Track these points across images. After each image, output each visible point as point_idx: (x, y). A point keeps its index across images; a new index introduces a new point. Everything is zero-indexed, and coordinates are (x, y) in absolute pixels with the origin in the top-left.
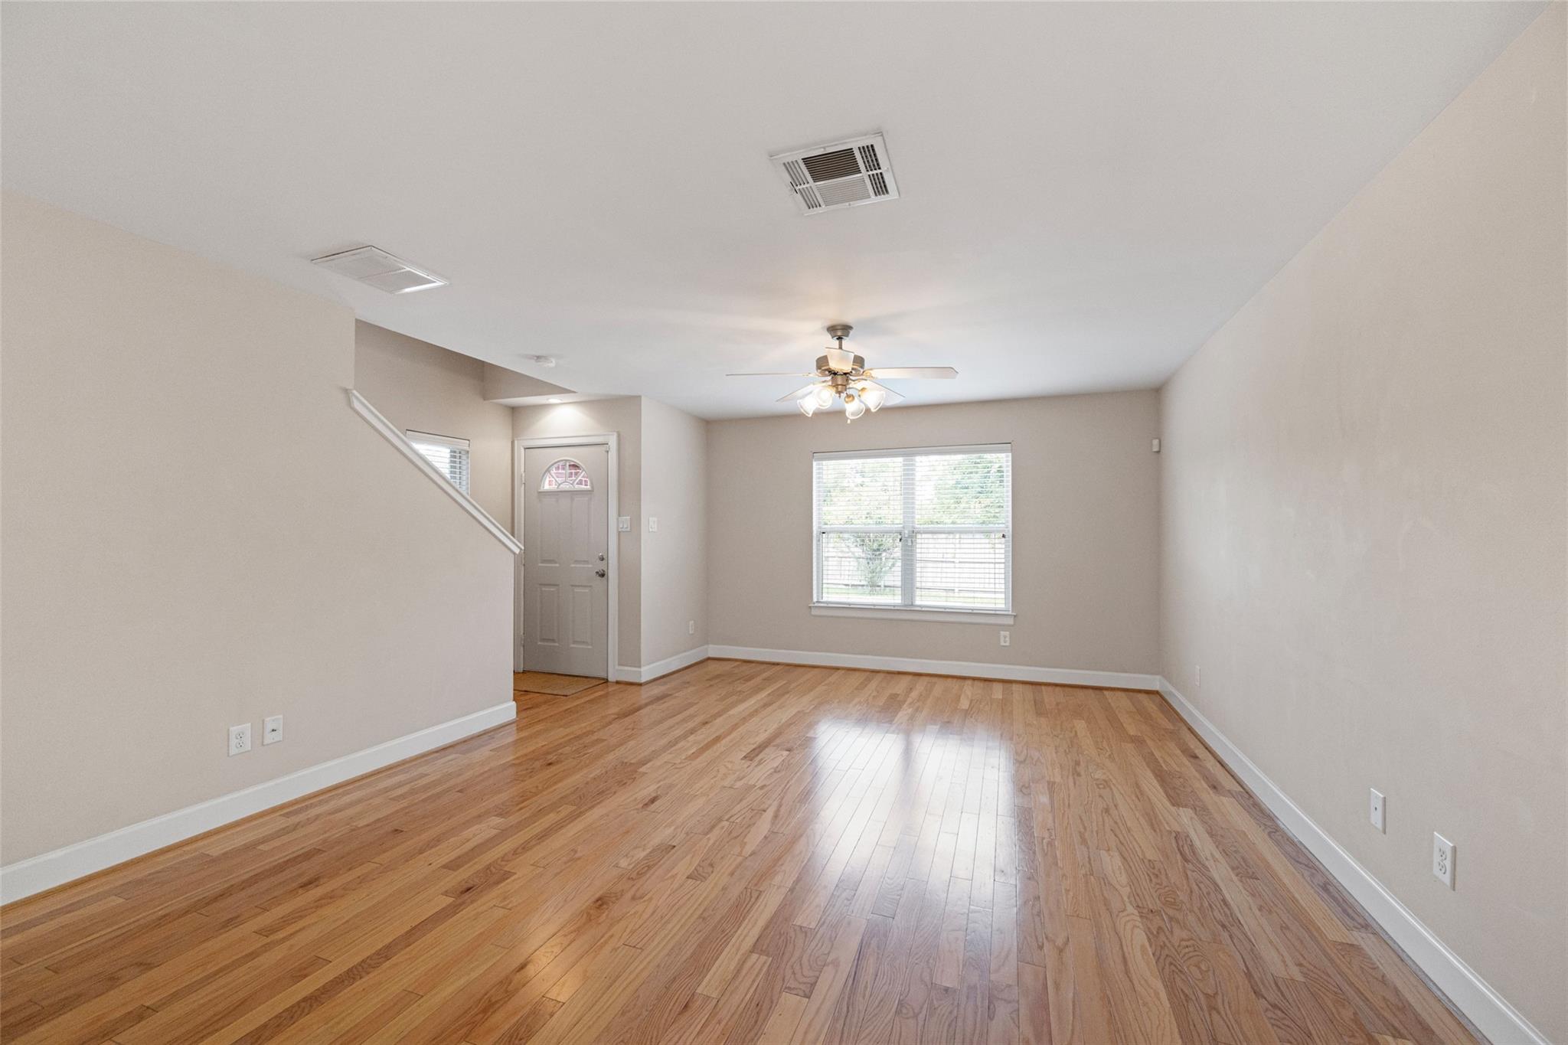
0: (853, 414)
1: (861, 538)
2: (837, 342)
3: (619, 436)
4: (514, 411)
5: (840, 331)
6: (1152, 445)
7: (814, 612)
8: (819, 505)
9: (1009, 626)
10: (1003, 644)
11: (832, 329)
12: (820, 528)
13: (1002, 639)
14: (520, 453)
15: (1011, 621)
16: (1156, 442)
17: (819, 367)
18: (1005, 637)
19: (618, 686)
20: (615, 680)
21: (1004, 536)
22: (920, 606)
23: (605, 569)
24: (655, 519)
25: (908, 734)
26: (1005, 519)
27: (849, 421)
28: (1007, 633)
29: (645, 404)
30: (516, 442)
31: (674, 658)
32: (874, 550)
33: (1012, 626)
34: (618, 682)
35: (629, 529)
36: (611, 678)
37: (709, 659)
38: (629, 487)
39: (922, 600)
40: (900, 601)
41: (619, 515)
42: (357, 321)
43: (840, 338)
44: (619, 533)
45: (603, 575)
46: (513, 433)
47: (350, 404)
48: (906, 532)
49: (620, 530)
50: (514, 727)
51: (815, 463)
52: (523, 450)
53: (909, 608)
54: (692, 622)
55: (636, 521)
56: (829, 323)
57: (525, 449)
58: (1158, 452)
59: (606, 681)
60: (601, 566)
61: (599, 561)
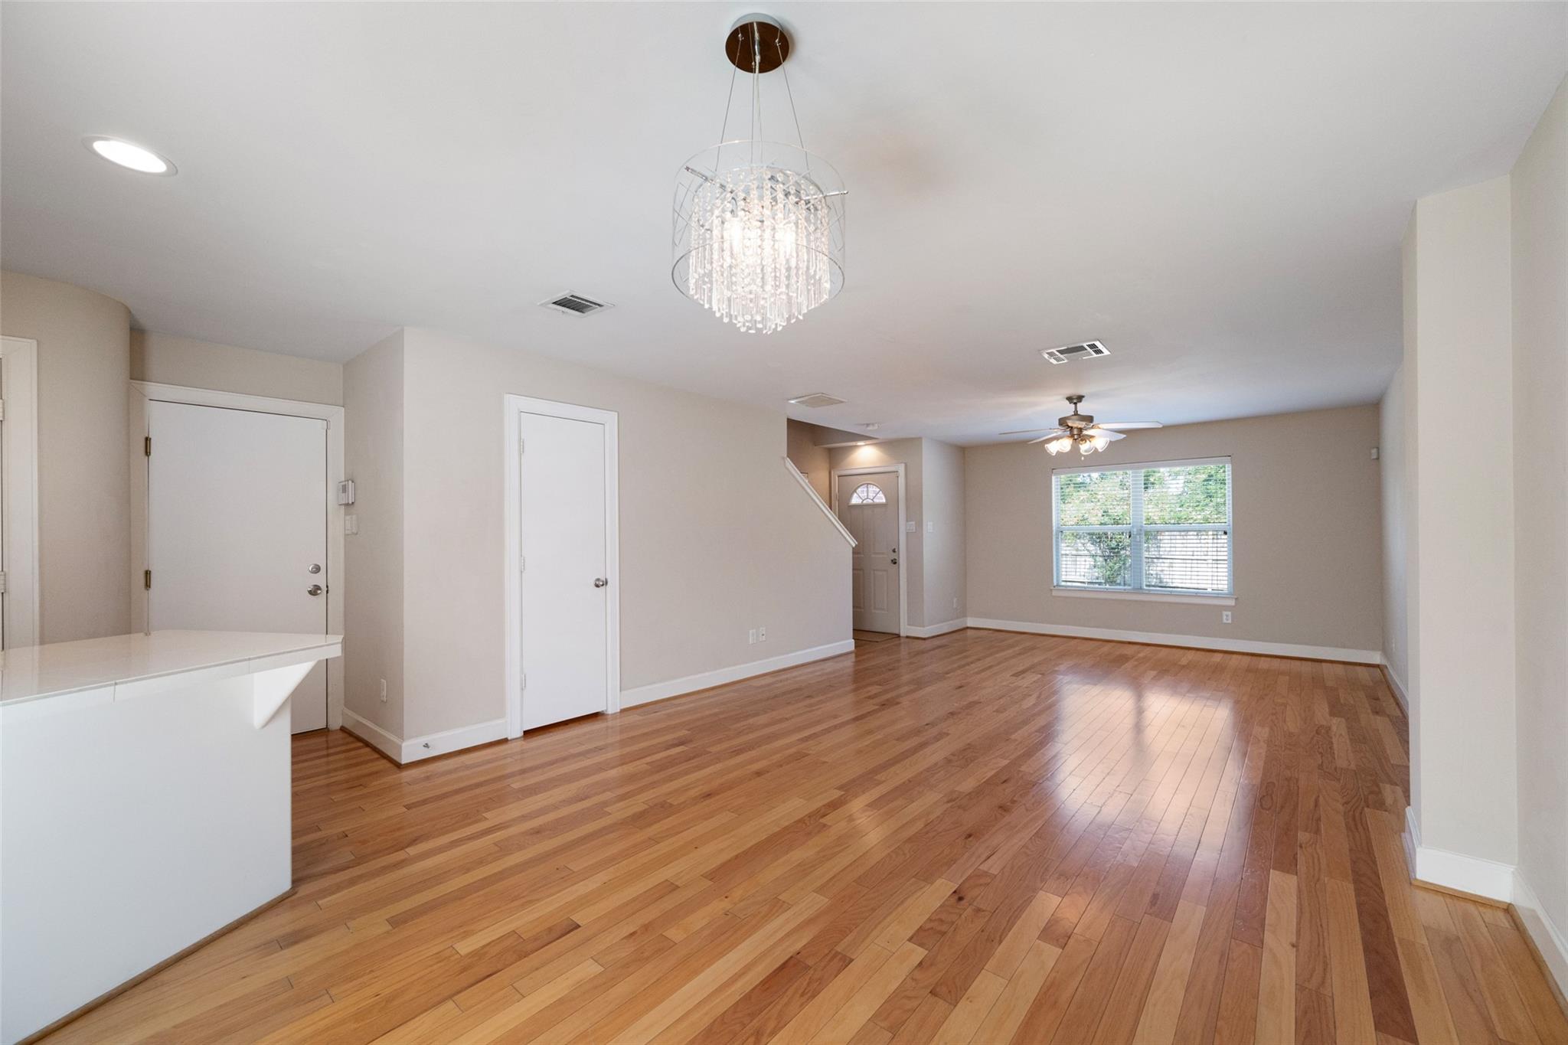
0: (1086, 451)
1: (1098, 538)
2: (1073, 407)
3: (906, 466)
4: (830, 451)
5: (1076, 399)
6: (1371, 454)
7: (1054, 593)
8: (1058, 513)
9: (1231, 606)
10: (1225, 621)
11: (1070, 399)
12: (1058, 528)
13: (1225, 617)
14: (836, 480)
15: (1232, 603)
16: (1374, 451)
17: (1060, 424)
18: (1227, 616)
19: (907, 640)
20: (905, 635)
21: (1225, 533)
22: (1147, 590)
23: (896, 558)
24: (931, 523)
26: (1227, 518)
27: (1083, 458)
28: (1229, 613)
29: (923, 441)
30: (832, 472)
31: (944, 623)
32: (1113, 548)
33: (1234, 607)
34: (907, 637)
35: (914, 531)
36: (902, 634)
37: (968, 628)
38: (914, 501)
41: (907, 521)
42: (788, 419)
43: (1075, 404)
44: (907, 533)
45: (895, 563)
46: (830, 466)
47: (785, 465)
48: (1135, 530)
49: (908, 531)
50: (853, 655)
51: (1053, 478)
52: (837, 478)
54: (955, 600)
55: (920, 524)
56: (1066, 396)
57: (839, 476)
58: (1377, 458)
59: (898, 636)
60: (893, 556)
61: (892, 553)
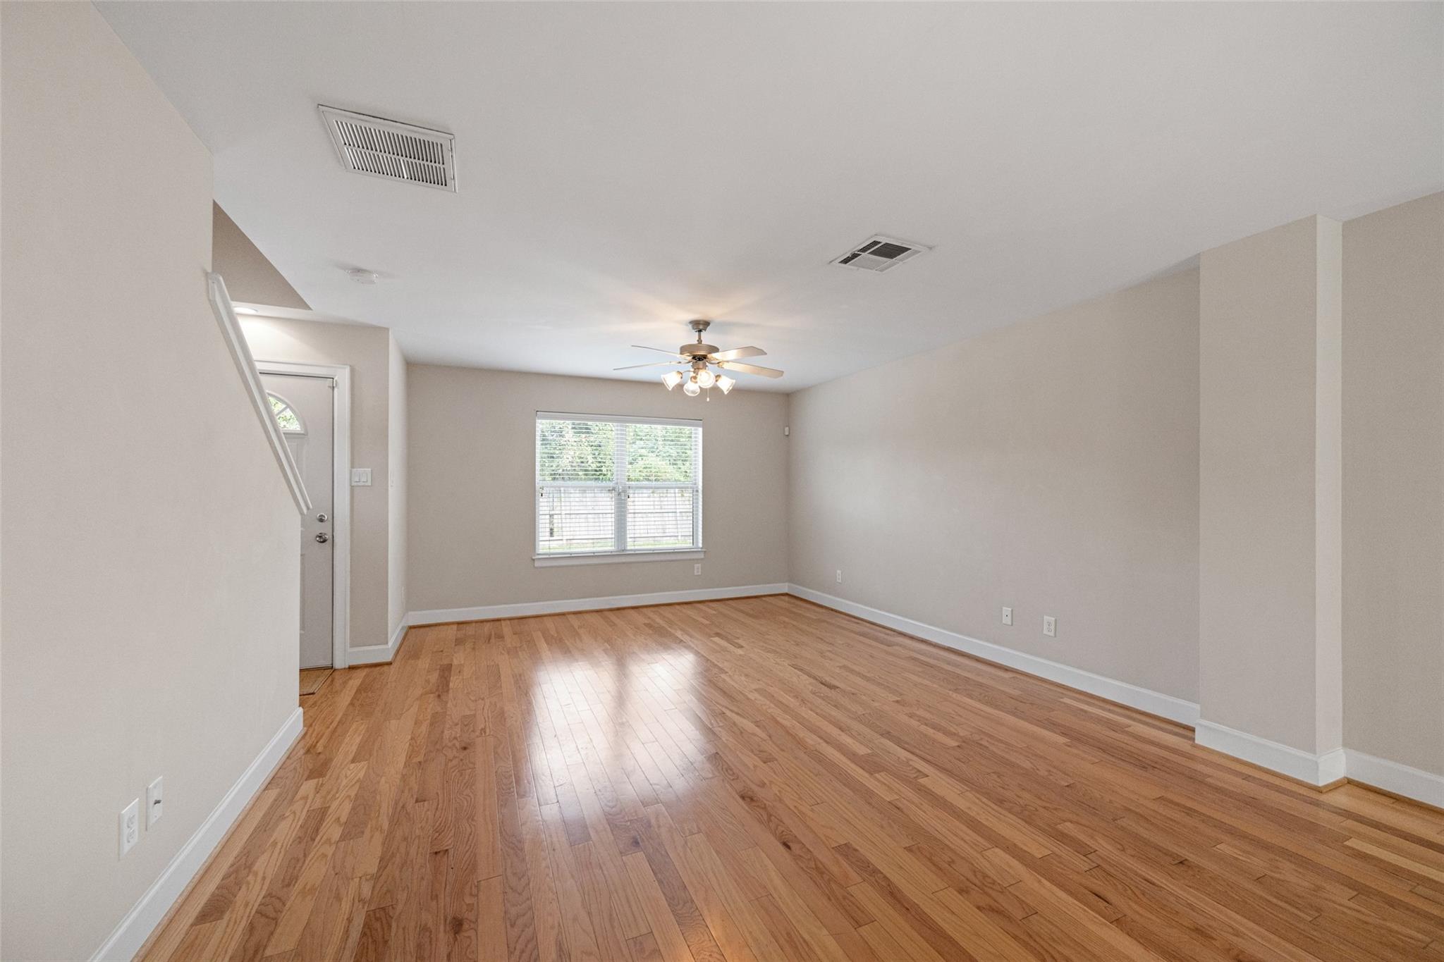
2: (697, 333)
3: (353, 371)
5: (702, 326)
6: (784, 430)
7: (537, 564)
9: (702, 559)
10: (697, 573)
13: (696, 570)
15: (702, 556)
16: (787, 429)
18: (698, 569)
20: (347, 667)
22: (631, 550)
25: (621, 665)
28: (699, 565)
29: (391, 338)
31: (398, 630)
34: (352, 667)
35: (368, 483)
36: (339, 665)
37: (411, 627)
38: (370, 434)
39: (630, 546)
40: (613, 548)
41: (352, 467)
43: (700, 331)
44: (352, 488)
45: (324, 540)
47: (208, 295)
49: (354, 484)
53: (622, 553)
54: (403, 591)
55: (382, 473)
58: (787, 436)
59: (333, 666)
60: (321, 528)
61: (319, 522)
